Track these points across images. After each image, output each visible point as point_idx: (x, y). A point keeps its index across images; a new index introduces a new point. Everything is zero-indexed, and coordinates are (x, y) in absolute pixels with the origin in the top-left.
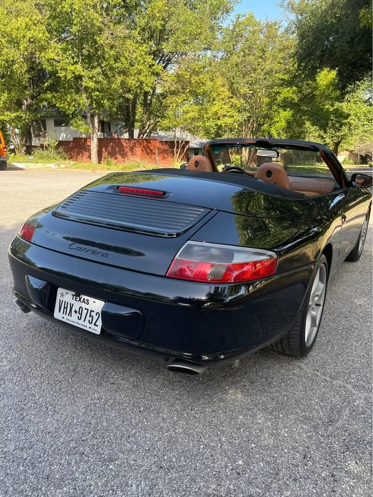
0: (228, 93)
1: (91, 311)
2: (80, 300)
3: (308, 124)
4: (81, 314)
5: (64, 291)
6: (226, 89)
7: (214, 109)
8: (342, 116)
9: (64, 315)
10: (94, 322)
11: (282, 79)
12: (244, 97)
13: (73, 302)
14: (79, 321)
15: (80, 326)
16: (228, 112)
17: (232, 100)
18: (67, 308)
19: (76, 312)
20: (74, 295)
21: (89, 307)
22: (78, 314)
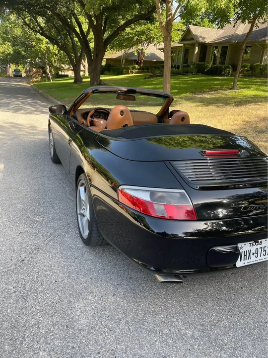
1: (264, 247)
2: (257, 244)
4: (258, 254)
5: (243, 244)
9: (245, 261)
13: (251, 248)
15: (258, 261)
18: (246, 255)
19: (253, 254)
20: (250, 244)
21: (262, 246)
22: (255, 255)
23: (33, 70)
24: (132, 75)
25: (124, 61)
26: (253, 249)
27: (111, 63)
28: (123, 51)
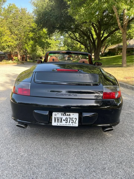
0: (10, 33)
1: (72, 118)
2: (66, 115)
3: (37, 46)
4: (67, 121)
5: (56, 113)
6: (8, 31)
7: (5, 39)
8: (49, 44)
9: (58, 123)
10: (74, 122)
11: (30, 30)
12: (17, 35)
13: (62, 116)
14: (66, 124)
15: (68, 125)
16: (11, 40)
17: (12, 36)
18: (59, 120)
19: (64, 120)
20: (62, 114)
21: (71, 117)
22: (65, 121)
23: (76, 57)
24: (120, 55)
25: (117, 49)
26: (64, 118)
27: (111, 51)
28: (117, 45)
